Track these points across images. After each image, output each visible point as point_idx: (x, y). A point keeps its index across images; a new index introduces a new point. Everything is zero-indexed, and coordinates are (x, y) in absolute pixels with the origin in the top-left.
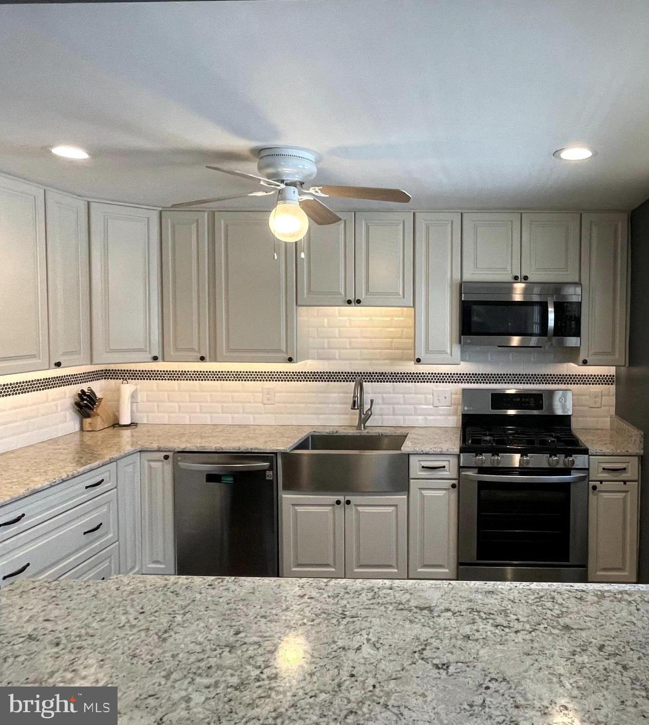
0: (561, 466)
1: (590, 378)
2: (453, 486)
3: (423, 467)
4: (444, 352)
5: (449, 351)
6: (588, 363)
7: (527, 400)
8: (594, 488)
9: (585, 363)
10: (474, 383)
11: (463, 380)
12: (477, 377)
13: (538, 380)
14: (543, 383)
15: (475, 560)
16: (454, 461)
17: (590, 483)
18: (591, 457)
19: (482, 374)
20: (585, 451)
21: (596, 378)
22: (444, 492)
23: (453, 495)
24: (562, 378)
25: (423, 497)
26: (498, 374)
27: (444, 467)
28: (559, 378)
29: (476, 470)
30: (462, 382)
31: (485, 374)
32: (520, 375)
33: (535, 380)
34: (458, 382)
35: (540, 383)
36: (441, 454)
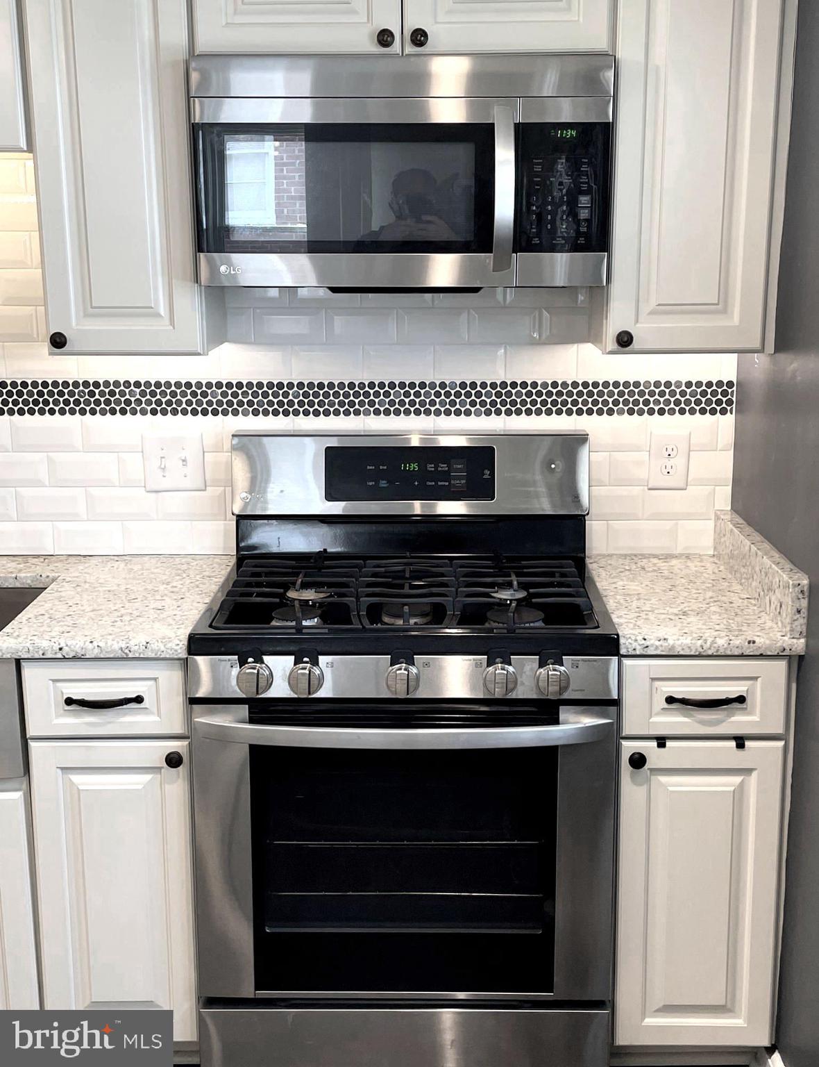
0: (524, 691)
1: (652, 394)
2: (173, 760)
3: (69, 701)
4: (149, 312)
5: (163, 309)
6: (636, 344)
7: (443, 467)
8: (638, 761)
9: (625, 341)
10: (276, 413)
11: (241, 404)
12: (286, 395)
13: (483, 404)
14: (498, 413)
15: (248, 989)
16: (171, 679)
17: (625, 743)
18: (626, 662)
19: (301, 385)
20: (609, 645)
21: (673, 393)
22: (147, 777)
23: (176, 786)
24: (559, 394)
25: (76, 795)
26: (352, 385)
27: (139, 700)
28: (549, 394)
29: (244, 710)
30: (235, 413)
31: (311, 385)
32: (423, 385)
33: (473, 404)
34: (225, 413)
35: (488, 413)
36: (124, 658)
